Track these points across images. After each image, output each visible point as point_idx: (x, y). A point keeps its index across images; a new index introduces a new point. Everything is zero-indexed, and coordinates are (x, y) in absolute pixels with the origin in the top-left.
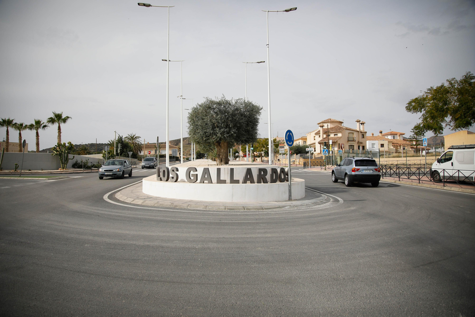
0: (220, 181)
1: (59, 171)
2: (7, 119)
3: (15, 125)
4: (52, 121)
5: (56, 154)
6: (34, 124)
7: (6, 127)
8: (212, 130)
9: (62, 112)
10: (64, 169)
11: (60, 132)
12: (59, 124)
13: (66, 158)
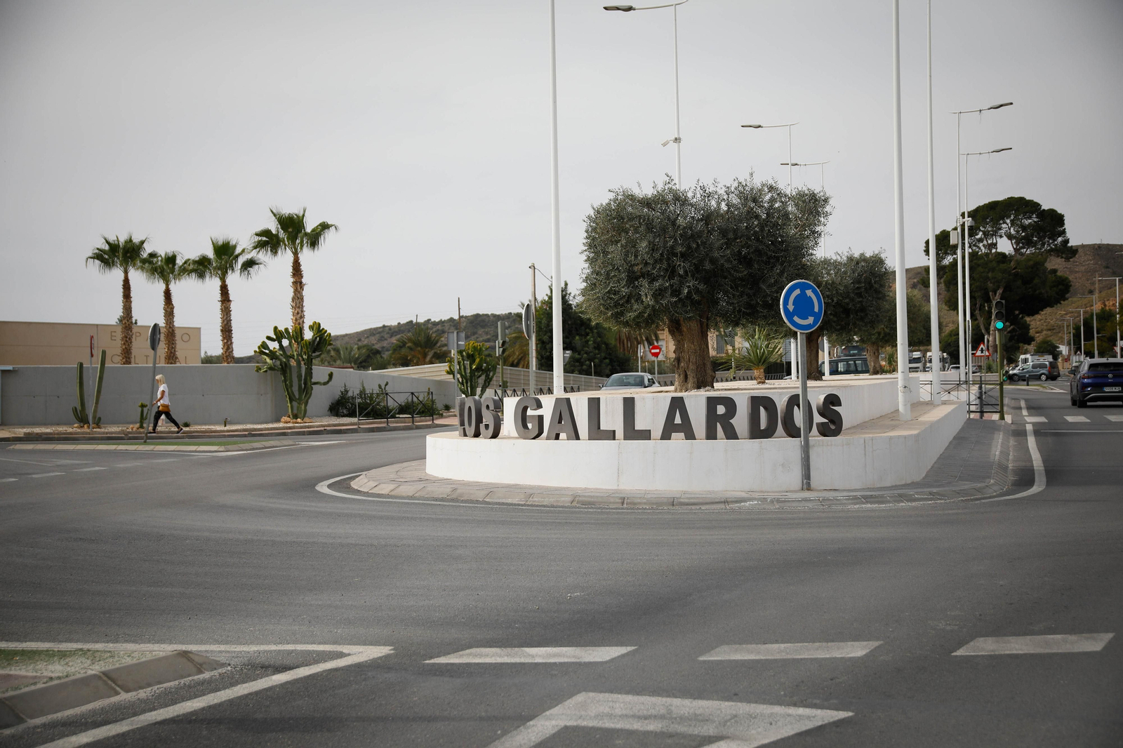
0: (597, 432)
1: (281, 425)
2: (122, 240)
3: (151, 263)
4: (268, 241)
5: (271, 368)
6: (210, 254)
7: (122, 269)
8: (628, 285)
9: (305, 211)
10: (299, 420)
11: (301, 283)
12: (296, 254)
13: (305, 379)
